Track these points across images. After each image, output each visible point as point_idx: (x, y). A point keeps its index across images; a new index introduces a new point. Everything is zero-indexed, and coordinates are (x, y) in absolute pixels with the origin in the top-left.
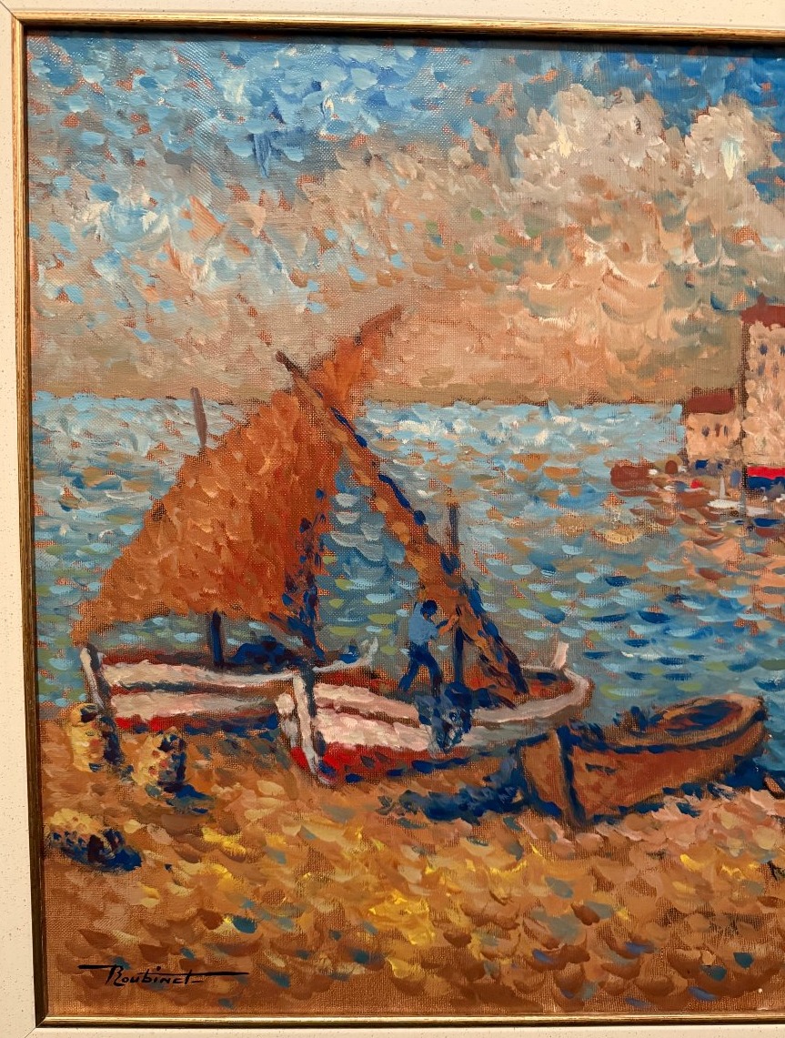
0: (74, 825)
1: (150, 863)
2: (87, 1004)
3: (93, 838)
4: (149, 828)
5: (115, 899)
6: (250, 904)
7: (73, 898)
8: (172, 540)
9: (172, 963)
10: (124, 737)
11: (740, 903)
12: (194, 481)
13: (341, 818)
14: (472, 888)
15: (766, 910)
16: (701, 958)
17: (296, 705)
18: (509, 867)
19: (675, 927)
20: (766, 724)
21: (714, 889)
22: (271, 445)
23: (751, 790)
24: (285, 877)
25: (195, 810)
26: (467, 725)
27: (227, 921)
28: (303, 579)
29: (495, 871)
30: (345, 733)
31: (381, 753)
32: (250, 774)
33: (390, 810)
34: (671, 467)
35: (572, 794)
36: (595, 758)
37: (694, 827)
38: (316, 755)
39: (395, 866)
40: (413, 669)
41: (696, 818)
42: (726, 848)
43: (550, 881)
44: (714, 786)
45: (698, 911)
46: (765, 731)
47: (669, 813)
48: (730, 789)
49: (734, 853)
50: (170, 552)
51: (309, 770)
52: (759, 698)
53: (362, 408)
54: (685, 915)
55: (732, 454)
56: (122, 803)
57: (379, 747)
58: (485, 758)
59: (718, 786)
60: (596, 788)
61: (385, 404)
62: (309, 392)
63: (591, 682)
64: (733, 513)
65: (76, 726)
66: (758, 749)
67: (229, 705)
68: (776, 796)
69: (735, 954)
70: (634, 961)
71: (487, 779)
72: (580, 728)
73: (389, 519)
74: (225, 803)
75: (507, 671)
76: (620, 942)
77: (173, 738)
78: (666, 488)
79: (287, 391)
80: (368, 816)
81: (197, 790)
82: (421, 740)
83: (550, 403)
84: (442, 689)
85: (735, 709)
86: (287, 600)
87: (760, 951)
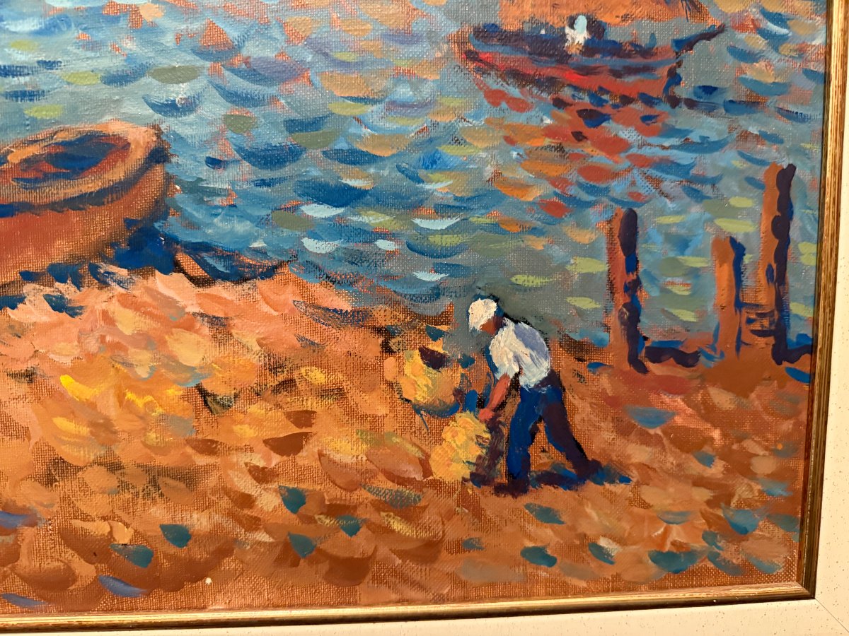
11: (161, 449)
15: (202, 460)
16: (111, 533)
19: (65, 487)
20: (169, 169)
23: (157, 272)
37: (75, 331)
41: (77, 318)
42: (129, 365)
44: (98, 267)
45: (98, 463)
46: (169, 179)
47: (33, 310)
48: (123, 272)
49: (143, 373)
52: (154, 127)
54: (80, 469)
59: (104, 267)
66: (160, 208)
68: (197, 282)
69: (163, 527)
70: (9, 539)
85: (118, 145)
87: (199, 521)
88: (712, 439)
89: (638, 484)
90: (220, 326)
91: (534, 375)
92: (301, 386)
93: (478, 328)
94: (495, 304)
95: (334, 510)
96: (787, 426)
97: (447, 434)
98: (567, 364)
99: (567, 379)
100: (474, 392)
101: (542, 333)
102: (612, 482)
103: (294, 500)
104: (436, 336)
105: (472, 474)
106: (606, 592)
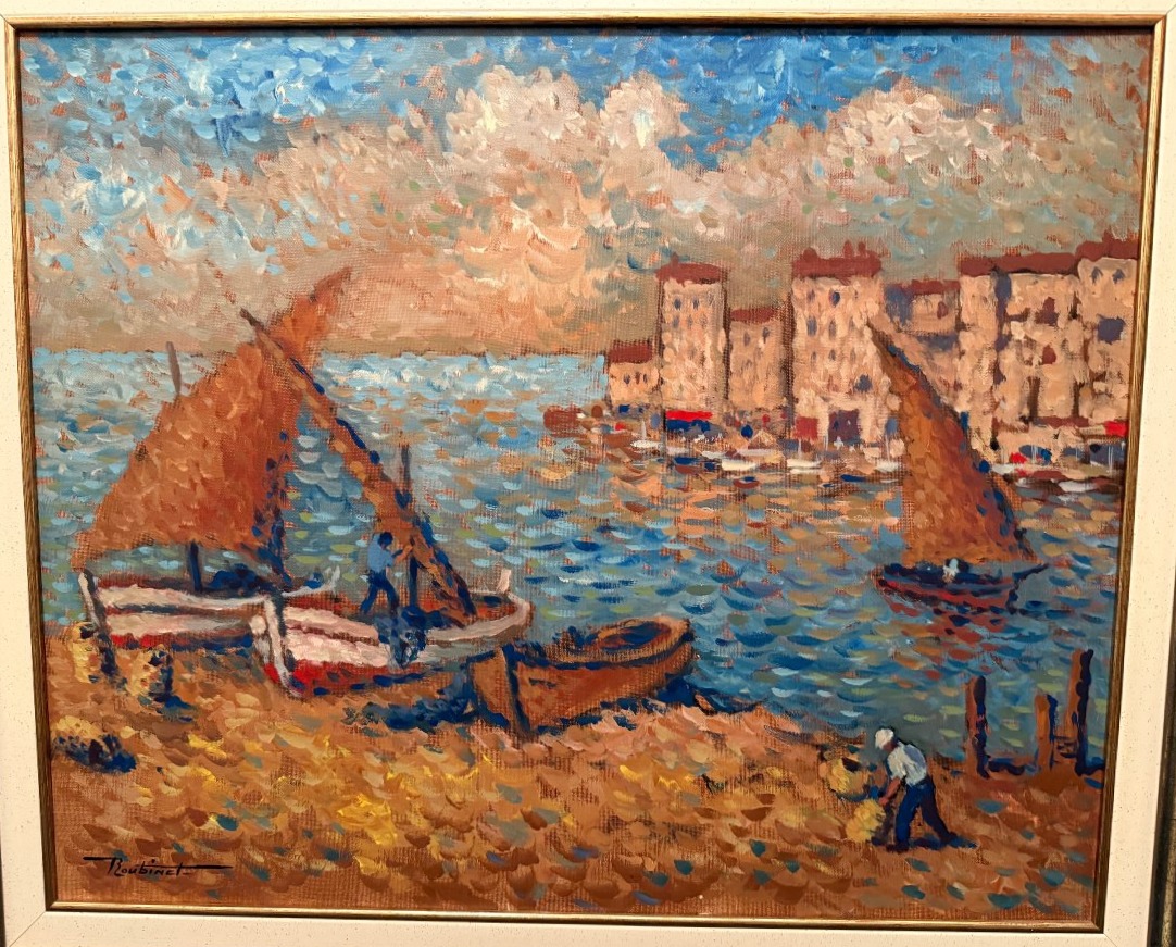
0: (77, 731)
1: (144, 766)
2: (91, 892)
3: (93, 742)
4: (142, 734)
5: (113, 797)
6: (232, 804)
7: (78, 797)
8: (154, 478)
9: (165, 857)
10: (118, 653)
11: (679, 813)
12: (171, 425)
13: (311, 727)
14: (430, 793)
15: (703, 821)
16: (643, 864)
17: (267, 624)
18: (463, 774)
19: (616, 834)
20: (694, 645)
21: (652, 799)
22: (237, 392)
23: (683, 705)
24: (262, 780)
25: (182, 718)
26: (422, 644)
27: (212, 819)
28: (271, 513)
29: (449, 777)
30: (313, 651)
31: (345, 669)
32: (229, 686)
33: (354, 720)
34: (596, 411)
35: (518, 706)
36: (538, 673)
37: (631, 739)
38: (287, 671)
39: (360, 770)
40: (373, 594)
41: (633, 731)
42: (663, 761)
43: (500, 787)
44: (647, 702)
45: (638, 819)
46: (693, 650)
47: (607, 726)
48: (663, 705)
49: (671, 765)
50: (152, 488)
51: (280, 684)
52: (685, 620)
53: (318, 359)
54: (626, 824)
55: (651, 400)
56: (118, 711)
57: (343, 664)
58: (439, 673)
59: (652, 701)
60: (539, 701)
61: (340, 355)
62: (270, 345)
63: (531, 603)
64: (655, 453)
65: (76, 642)
66: (687, 668)
67: (209, 626)
68: (706, 712)
69: (676, 862)
70: (581, 865)
71: (441, 692)
72: (523, 646)
73: (347, 459)
74: (208, 713)
75: (457, 595)
76: (567, 846)
77: (161, 654)
78: (594, 430)
79: (251, 344)
80: (334, 726)
81: (183, 700)
82: (381, 657)
83: (487, 355)
84: (399, 612)
85: (665, 631)
86: (257, 533)
87: (698, 859)
88: (1032, 822)
89: (981, 849)
90: (719, 740)
91: (916, 777)
92: (767, 779)
93: (881, 747)
94: (892, 733)
95: (783, 856)
96: (1085, 816)
97: (858, 813)
98: (938, 771)
99: (937, 781)
100: (876, 787)
101: (922, 751)
102: (963, 846)
103: (758, 848)
104: (853, 751)
105: (872, 838)
106: (957, 919)
